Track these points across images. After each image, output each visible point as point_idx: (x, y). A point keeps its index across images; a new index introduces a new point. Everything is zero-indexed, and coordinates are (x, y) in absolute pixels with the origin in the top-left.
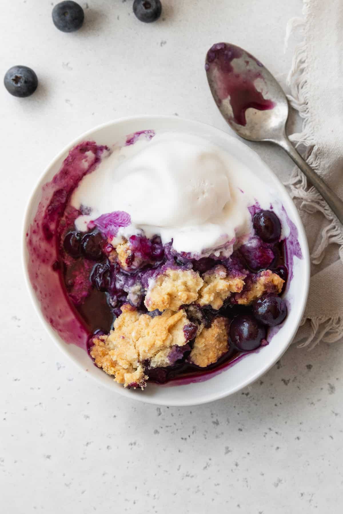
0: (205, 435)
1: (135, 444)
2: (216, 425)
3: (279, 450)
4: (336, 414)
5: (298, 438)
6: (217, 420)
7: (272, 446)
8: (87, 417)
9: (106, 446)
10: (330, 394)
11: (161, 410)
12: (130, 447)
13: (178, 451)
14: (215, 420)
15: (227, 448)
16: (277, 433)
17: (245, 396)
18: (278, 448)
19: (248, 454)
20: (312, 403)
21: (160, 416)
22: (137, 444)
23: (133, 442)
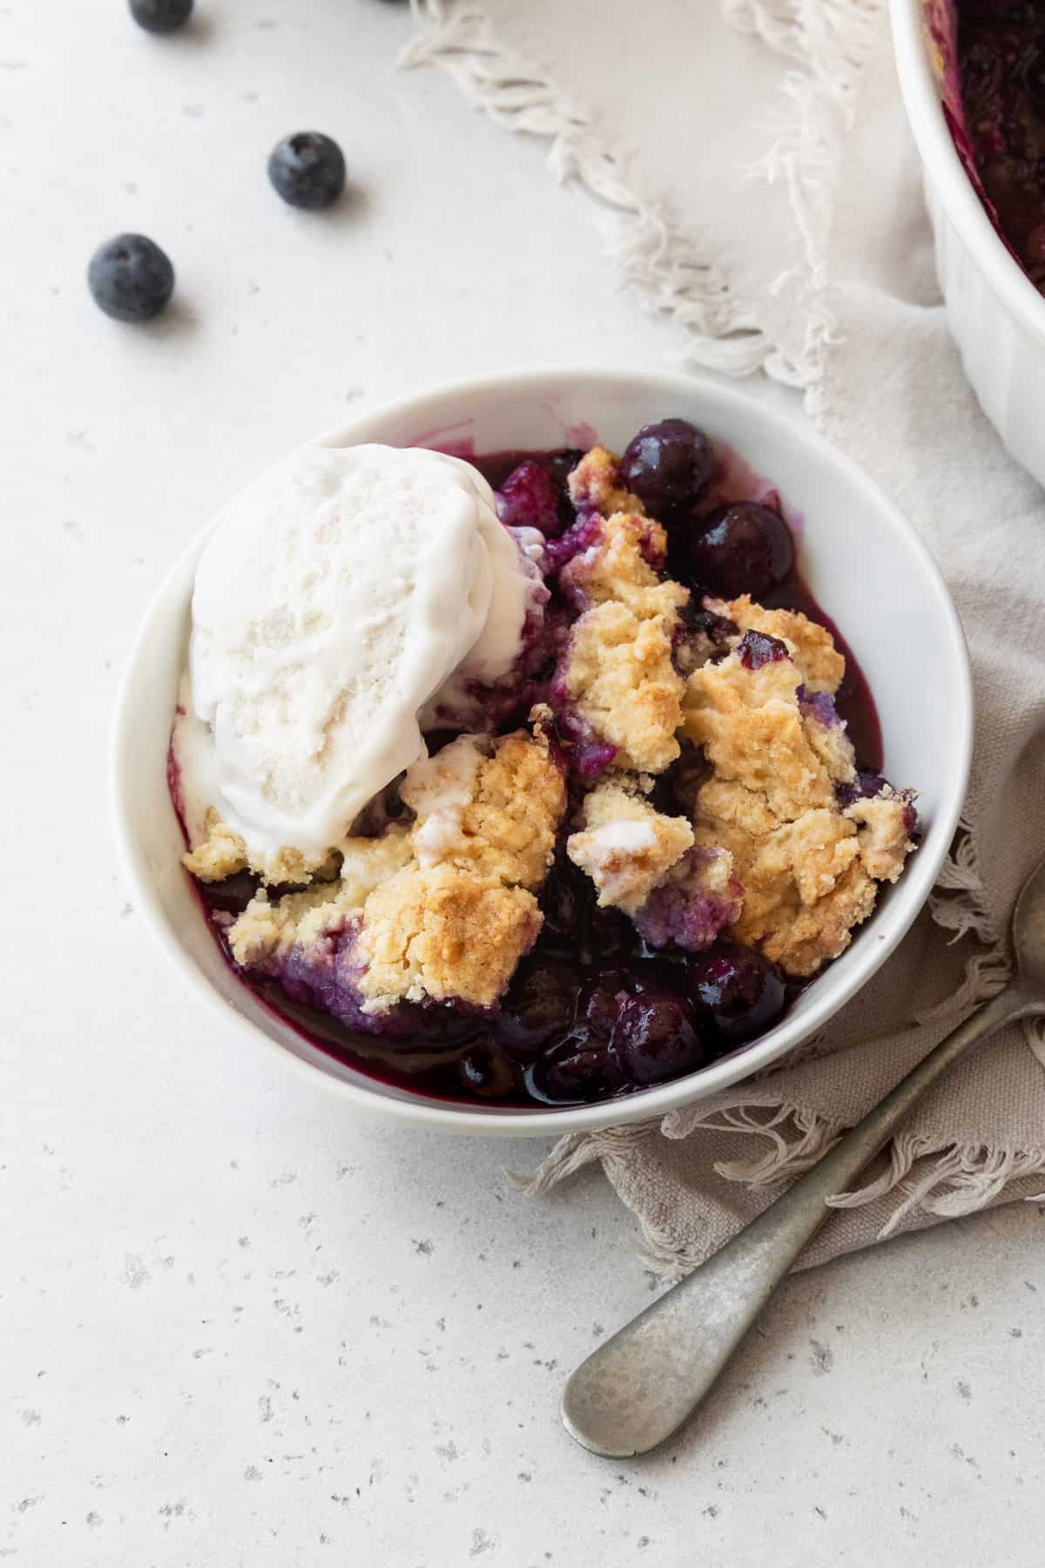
0: (410, 1490)
1: (179, 1509)
2: (446, 1459)
3: (650, 1546)
4: (837, 1439)
5: (712, 1512)
6: (451, 1443)
7: (626, 1534)
8: (33, 1418)
9: (85, 1515)
10: (817, 1373)
11: (274, 1406)
12: (164, 1518)
13: (317, 1539)
14: (445, 1444)
15: (479, 1534)
16: (642, 1491)
17: (543, 1369)
18: (645, 1541)
19: (548, 1555)
20: (760, 1401)
21: (266, 1424)
22: (186, 1509)
23: (173, 1503)
